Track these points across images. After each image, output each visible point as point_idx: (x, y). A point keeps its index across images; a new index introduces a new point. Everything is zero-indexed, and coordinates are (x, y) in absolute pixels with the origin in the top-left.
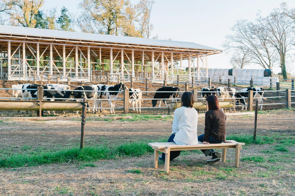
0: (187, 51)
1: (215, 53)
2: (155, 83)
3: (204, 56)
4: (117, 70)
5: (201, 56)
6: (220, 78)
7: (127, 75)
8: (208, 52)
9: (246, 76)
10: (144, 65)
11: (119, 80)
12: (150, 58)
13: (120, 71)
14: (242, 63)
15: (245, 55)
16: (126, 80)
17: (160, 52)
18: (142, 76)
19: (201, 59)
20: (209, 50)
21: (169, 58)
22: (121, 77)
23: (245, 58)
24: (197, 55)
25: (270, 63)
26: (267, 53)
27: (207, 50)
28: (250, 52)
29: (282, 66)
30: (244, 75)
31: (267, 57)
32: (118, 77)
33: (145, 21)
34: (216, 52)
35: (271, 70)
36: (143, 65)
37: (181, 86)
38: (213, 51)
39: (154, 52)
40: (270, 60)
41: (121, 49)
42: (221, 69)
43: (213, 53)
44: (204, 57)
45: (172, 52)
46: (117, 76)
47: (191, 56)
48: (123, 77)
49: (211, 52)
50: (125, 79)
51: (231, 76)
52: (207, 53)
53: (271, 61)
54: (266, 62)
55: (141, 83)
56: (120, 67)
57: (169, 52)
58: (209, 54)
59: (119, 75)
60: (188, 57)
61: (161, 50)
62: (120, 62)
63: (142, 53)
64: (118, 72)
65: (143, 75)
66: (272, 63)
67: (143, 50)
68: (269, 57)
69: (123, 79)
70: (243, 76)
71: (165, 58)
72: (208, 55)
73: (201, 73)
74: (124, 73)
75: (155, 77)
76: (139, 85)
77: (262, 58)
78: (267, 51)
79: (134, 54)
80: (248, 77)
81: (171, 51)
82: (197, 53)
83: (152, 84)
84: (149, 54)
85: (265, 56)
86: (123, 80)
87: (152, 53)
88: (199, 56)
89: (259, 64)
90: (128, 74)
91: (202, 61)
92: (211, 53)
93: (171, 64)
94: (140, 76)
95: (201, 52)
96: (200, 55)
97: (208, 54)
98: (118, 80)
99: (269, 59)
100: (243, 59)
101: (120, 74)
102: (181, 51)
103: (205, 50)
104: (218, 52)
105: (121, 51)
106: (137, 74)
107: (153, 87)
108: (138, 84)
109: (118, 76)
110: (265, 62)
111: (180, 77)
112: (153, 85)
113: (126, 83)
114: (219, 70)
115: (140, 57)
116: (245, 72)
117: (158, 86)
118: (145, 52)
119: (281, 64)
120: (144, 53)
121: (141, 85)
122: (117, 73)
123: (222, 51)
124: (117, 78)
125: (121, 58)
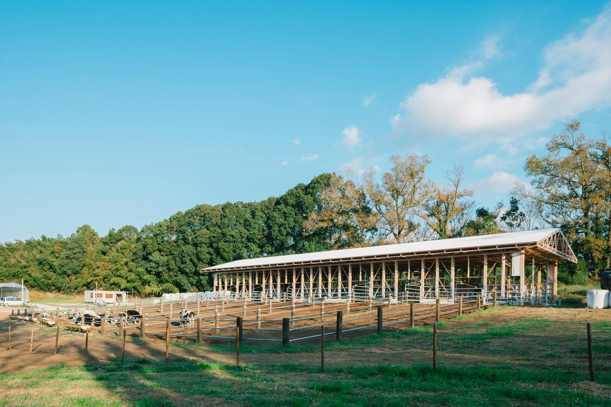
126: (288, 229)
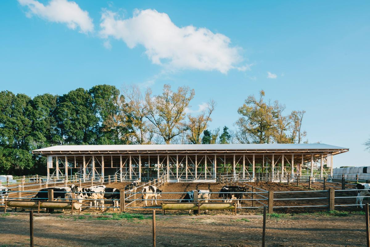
1: (342, 152)
6: (343, 176)
8: (334, 151)
17: (281, 155)
24: (321, 155)
33: (297, 129)
34: (343, 151)
38: (341, 150)
43: (340, 152)
44: (329, 157)
45: (293, 154)
52: (332, 152)
58: (335, 153)
67: (264, 154)
73: (325, 171)
81: (291, 153)
82: (321, 153)
87: (272, 156)
92: (338, 152)
97: (333, 154)
102: (302, 153)
104: (345, 150)
123: (348, 150)
126: (82, 124)
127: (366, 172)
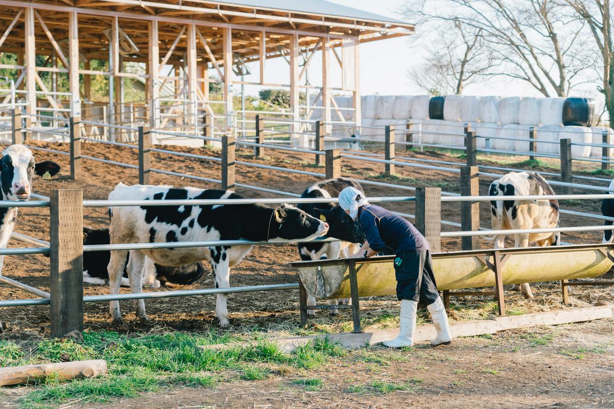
0: (286, 25)
1: (385, 36)
2: (165, 147)
3: (348, 45)
4: (7, 90)
5: (336, 46)
6: (407, 129)
7: (51, 114)
8: (363, 28)
9: (495, 123)
10: (117, 74)
11: (17, 133)
12: (144, 46)
13: (21, 97)
14: (458, 76)
15: (469, 49)
16: (44, 134)
17: (182, 26)
18: (109, 117)
19: (337, 56)
20: (367, 24)
21: (218, 52)
22: (25, 119)
23: (468, 59)
24: (321, 39)
25: (562, 78)
26: (551, 42)
27: (358, 23)
28: (496, 36)
29: (609, 87)
30: (486, 117)
31: (551, 56)
32: (13, 121)
34: (391, 32)
35: (589, 103)
36: (113, 74)
37: (269, 158)
38: (383, 26)
39: (159, 22)
40: (562, 67)
41: (24, 9)
42: (401, 97)
43: (377, 35)
44: (349, 50)
45: (229, 27)
46: (11, 117)
47: (301, 44)
48: (34, 119)
49: (374, 32)
50: (40, 127)
51: (438, 121)
52: (356, 33)
53: (565, 71)
54: (551, 75)
55: (107, 146)
56: (19, 80)
57: (215, 26)
58: (370, 36)
59: (16, 113)
60: (287, 46)
61: (187, 16)
62: (21, 61)
63: (110, 26)
64: (13, 100)
65: (113, 112)
66: (567, 77)
67: (116, 15)
68: (559, 57)
69: (33, 127)
70: (482, 122)
71: (200, 50)
72: (363, 41)
73: (337, 107)
74: (37, 106)
75: (161, 122)
76: (103, 152)
77: (536, 58)
78: (553, 36)
79: (80, 30)
80: (503, 125)
81: (224, 21)
82: (323, 32)
83: (154, 149)
84: (137, 32)
85: (544, 54)
86: (35, 133)
87: (150, 27)
88: (327, 45)
89: (524, 79)
90: (56, 107)
91: (341, 63)
93: (223, 74)
94: (102, 118)
95: (334, 29)
96: (332, 39)
97: (360, 37)
98: (11, 132)
99: (558, 61)
100: (464, 63)
101: (20, 108)
102: (261, 24)
103: (352, 22)
104: (399, 30)
105: (23, 16)
106: (89, 111)
107: (163, 162)
108: (97, 150)
109: (12, 113)
110: (546, 74)
111: (264, 122)
112: (159, 155)
113: (44, 147)
114: (394, 98)
115: (102, 44)
116: (493, 109)
117: (182, 159)
118: (123, 24)
119: (605, 82)
120: (120, 26)
121: (110, 152)
122: (10, 102)
123: (412, 29)
124: (10, 124)
125: (22, 45)
127: (441, 117)
